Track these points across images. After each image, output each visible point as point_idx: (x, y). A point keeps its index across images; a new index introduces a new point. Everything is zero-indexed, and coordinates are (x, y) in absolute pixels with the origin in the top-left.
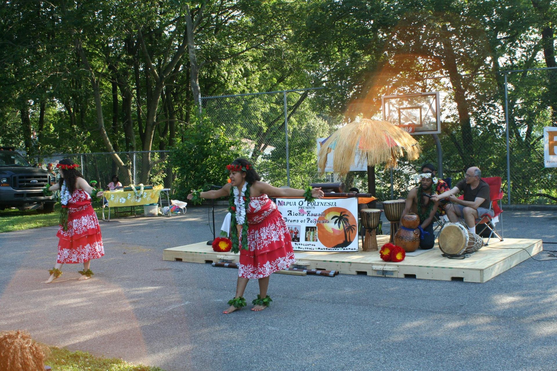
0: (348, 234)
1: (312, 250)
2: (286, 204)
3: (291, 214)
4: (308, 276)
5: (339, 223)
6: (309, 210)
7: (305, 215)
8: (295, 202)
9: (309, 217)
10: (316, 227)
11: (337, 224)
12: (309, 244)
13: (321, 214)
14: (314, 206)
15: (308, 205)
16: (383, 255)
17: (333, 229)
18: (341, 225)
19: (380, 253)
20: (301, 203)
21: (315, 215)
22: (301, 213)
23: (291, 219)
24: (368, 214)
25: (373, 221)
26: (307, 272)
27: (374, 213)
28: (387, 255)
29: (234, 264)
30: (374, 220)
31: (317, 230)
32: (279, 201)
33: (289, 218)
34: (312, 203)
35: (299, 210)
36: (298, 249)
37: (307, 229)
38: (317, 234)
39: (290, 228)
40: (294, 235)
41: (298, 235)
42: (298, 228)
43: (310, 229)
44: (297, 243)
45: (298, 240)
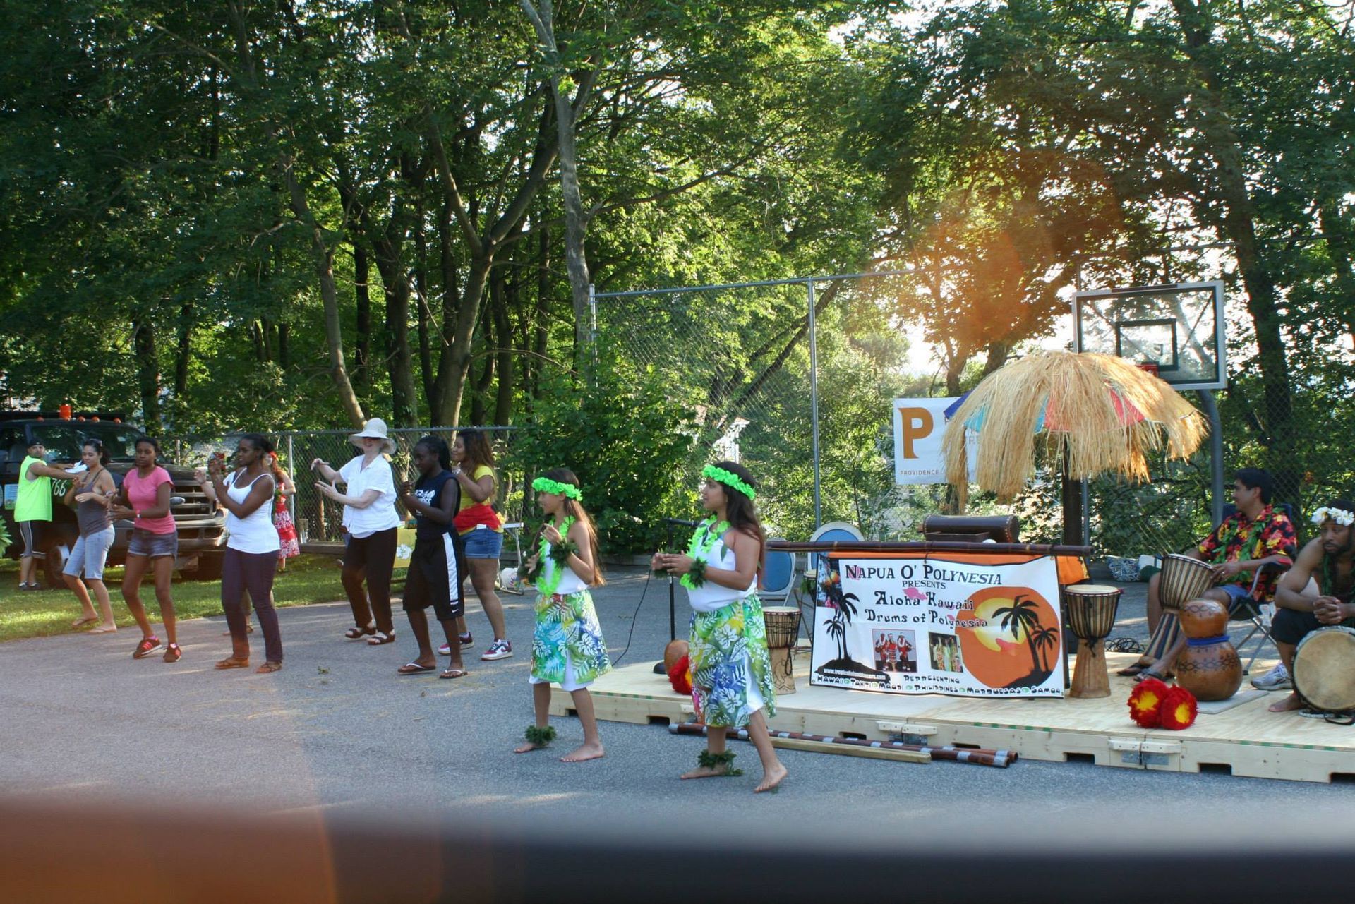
0: (1040, 653)
1: (954, 693)
2: (867, 575)
3: (884, 600)
4: (937, 766)
5: (1015, 623)
6: (932, 590)
7: (924, 603)
8: (891, 569)
9: (932, 608)
10: (954, 638)
11: (1009, 627)
13: (963, 603)
14: (941, 581)
15: (926, 577)
16: (1139, 711)
17: (999, 642)
18: (1020, 629)
19: (1130, 704)
20: (907, 572)
22: (912, 596)
23: (885, 615)
24: (1088, 600)
25: (1098, 617)
26: (932, 753)
27: (1102, 596)
28: (1150, 712)
30: (1101, 613)
31: (959, 642)
32: (848, 567)
33: (881, 610)
34: (937, 573)
35: (905, 591)
36: (914, 691)
37: (934, 638)
38: (960, 653)
39: (886, 638)
40: (899, 654)
41: (909, 654)
42: (907, 638)
43: (940, 640)
44: (910, 675)
45: (913, 666)
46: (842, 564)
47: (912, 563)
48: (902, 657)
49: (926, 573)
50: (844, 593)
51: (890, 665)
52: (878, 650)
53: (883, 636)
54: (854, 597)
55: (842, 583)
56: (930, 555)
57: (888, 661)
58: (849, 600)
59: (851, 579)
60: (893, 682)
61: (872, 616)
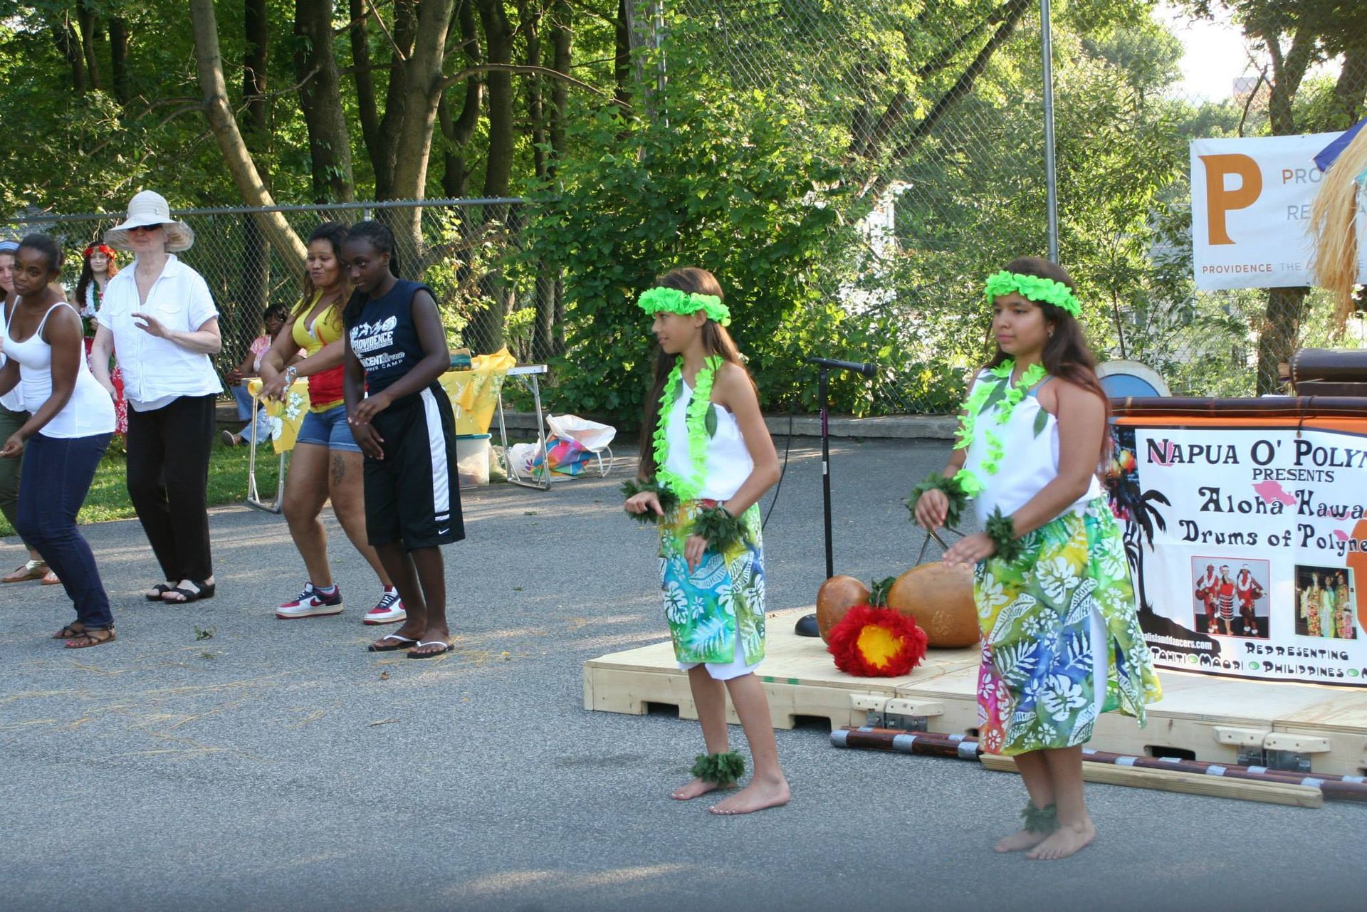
1: (1336, 679)
2: (1186, 457)
3: (1216, 503)
6: (1306, 486)
7: (1291, 510)
8: (1232, 448)
9: (1305, 519)
10: (1344, 573)
12: (1316, 648)
14: (1326, 468)
15: (1298, 463)
20: (1263, 453)
21: (1339, 514)
22: (1269, 498)
23: (1217, 530)
26: (1323, 789)
29: (939, 737)
31: (1352, 582)
32: (1151, 443)
33: (1209, 521)
34: (1320, 454)
35: (1257, 487)
36: (1261, 672)
37: (1304, 576)
38: (1352, 602)
39: (1216, 573)
40: (1238, 603)
41: (1257, 603)
42: (1255, 574)
43: (1315, 578)
44: (1256, 642)
45: (1262, 628)
46: (1141, 436)
47: (1271, 436)
48: (1243, 610)
49: (1299, 454)
50: (1143, 492)
51: (1220, 622)
52: (1201, 595)
53: (1210, 569)
54: (1160, 498)
55: (1140, 472)
56: (1306, 422)
57: (1217, 615)
58: (1152, 502)
59: (1156, 465)
60: (1226, 654)
61: (1193, 532)
